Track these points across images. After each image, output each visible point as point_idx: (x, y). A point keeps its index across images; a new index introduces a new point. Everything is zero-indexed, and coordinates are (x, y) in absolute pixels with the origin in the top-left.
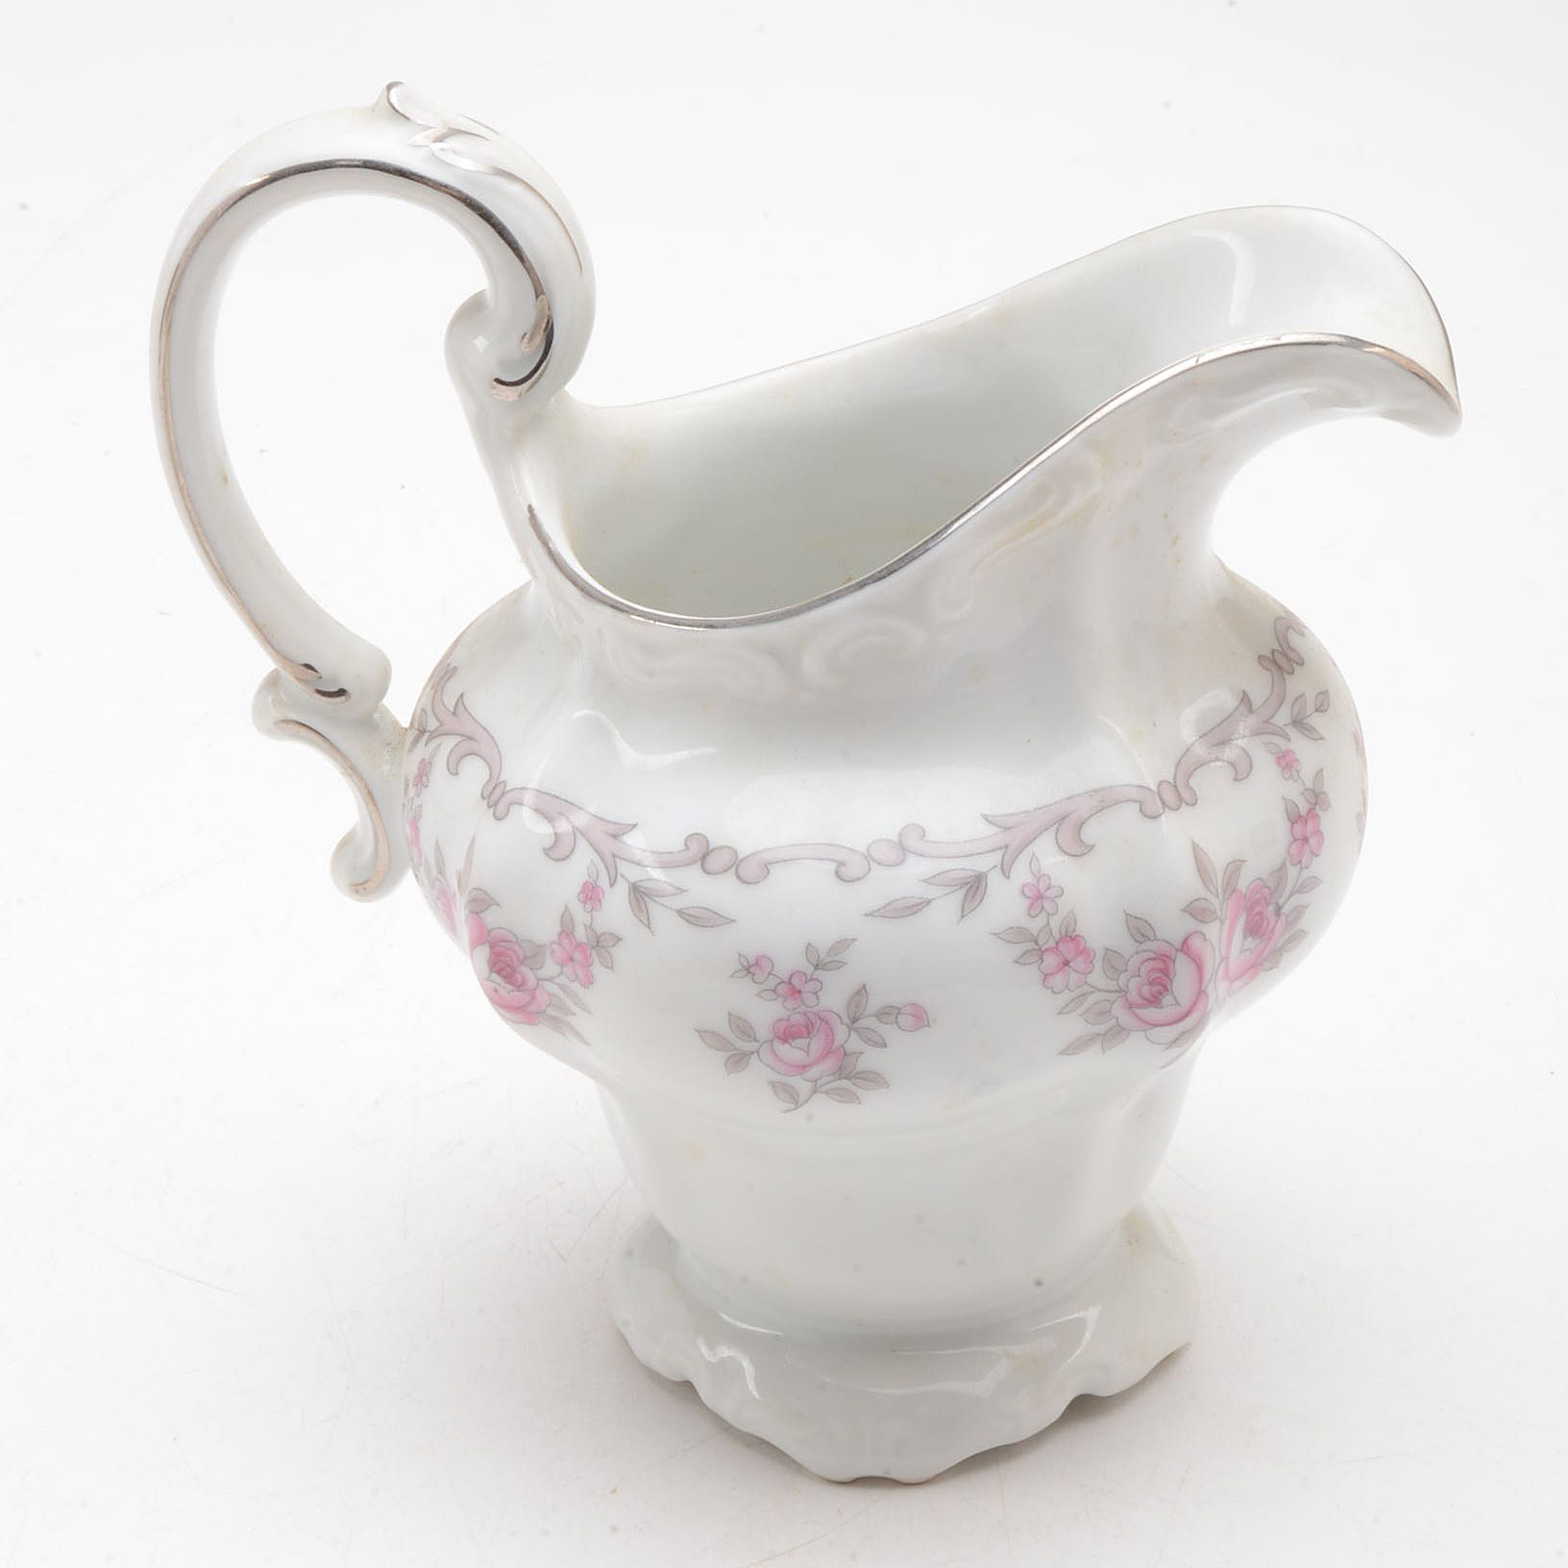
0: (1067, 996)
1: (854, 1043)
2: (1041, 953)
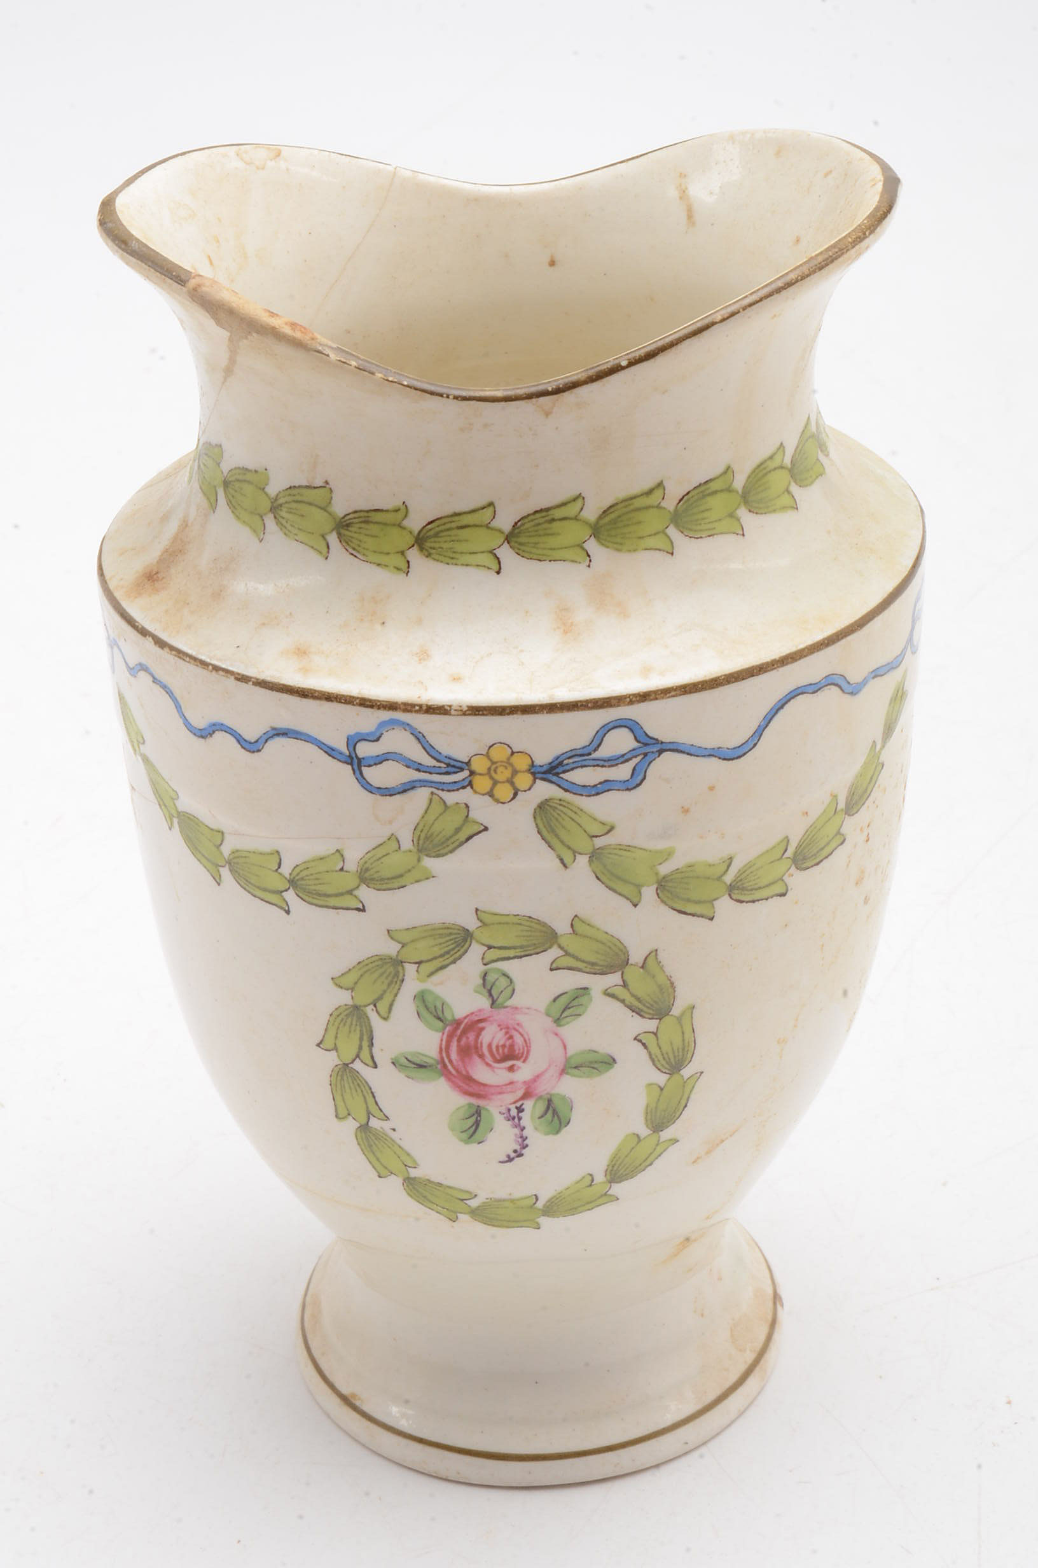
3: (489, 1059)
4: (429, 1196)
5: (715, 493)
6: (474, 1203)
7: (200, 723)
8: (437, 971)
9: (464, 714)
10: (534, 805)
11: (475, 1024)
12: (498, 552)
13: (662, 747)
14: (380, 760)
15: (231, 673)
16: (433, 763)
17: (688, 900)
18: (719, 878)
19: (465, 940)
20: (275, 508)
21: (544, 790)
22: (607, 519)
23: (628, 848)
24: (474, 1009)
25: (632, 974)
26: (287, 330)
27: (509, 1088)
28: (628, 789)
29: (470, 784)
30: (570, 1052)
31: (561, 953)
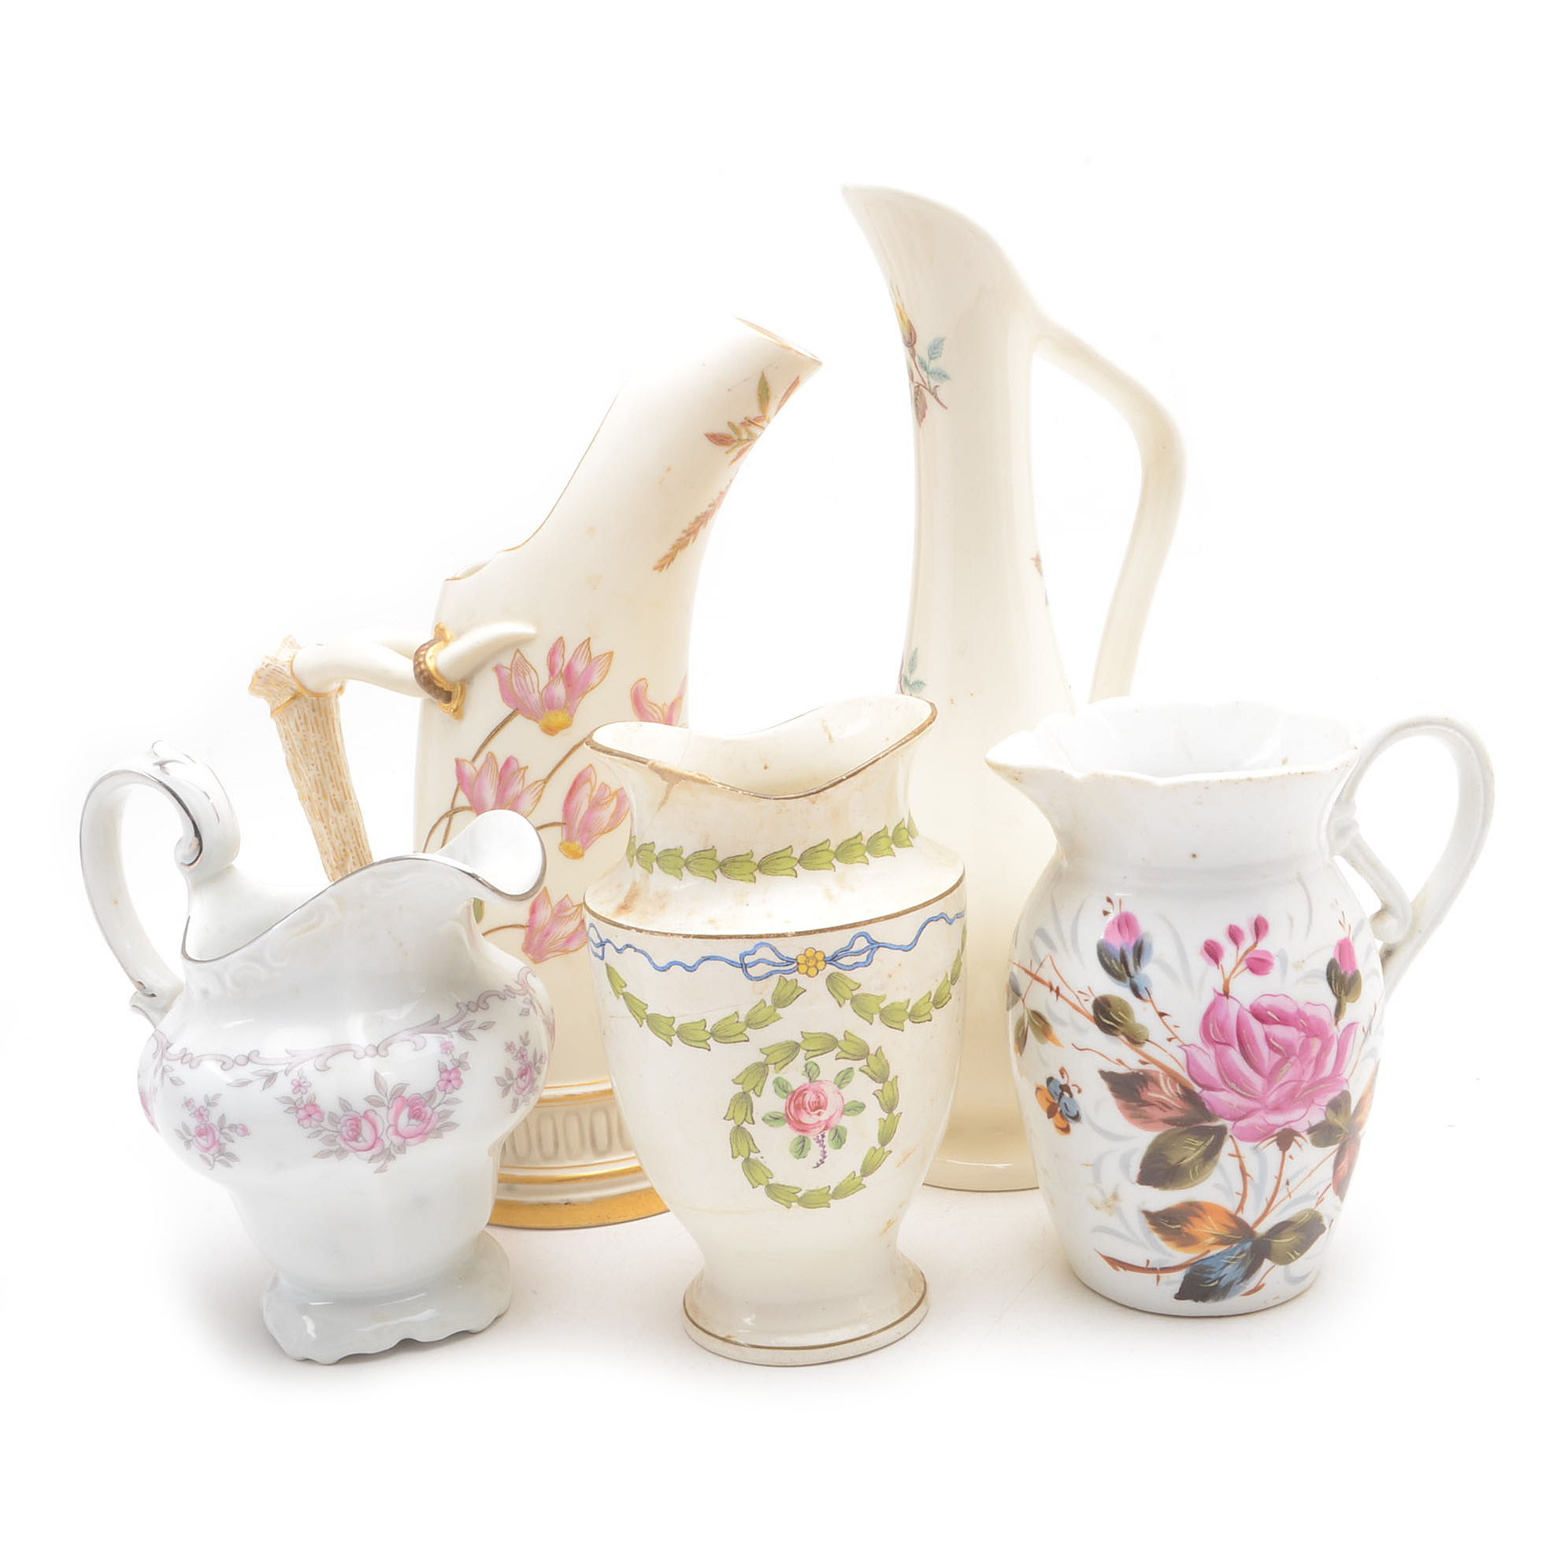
0: (310, 1130)
1: (222, 1140)
2: (297, 1110)
3: (809, 1110)
4: (778, 1195)
5: (882, 837)
6: (799, 1195)
7: (661, 963)
8: (783, 1067)
9: (794, 936)
10: (826, 977)
11: (802, 1092)
12: (795, 868)
13: (879, 945)
14: (755, 963)
15: (681, 935)
16: (781, 961)
17: (893, 1021)
18: (905, 1010)
19: (796, 1049)
20: (687, 864)
21: (831, 969)
22: (840, 849)
23: (867, 995)
24: (801, 1084)
25: (872, 1059)
26: (698, 777)
27: (818, 1125)
28: (866, 966)
29: (798, 969)
30: (846, 1102)
31: (840, 1050)
